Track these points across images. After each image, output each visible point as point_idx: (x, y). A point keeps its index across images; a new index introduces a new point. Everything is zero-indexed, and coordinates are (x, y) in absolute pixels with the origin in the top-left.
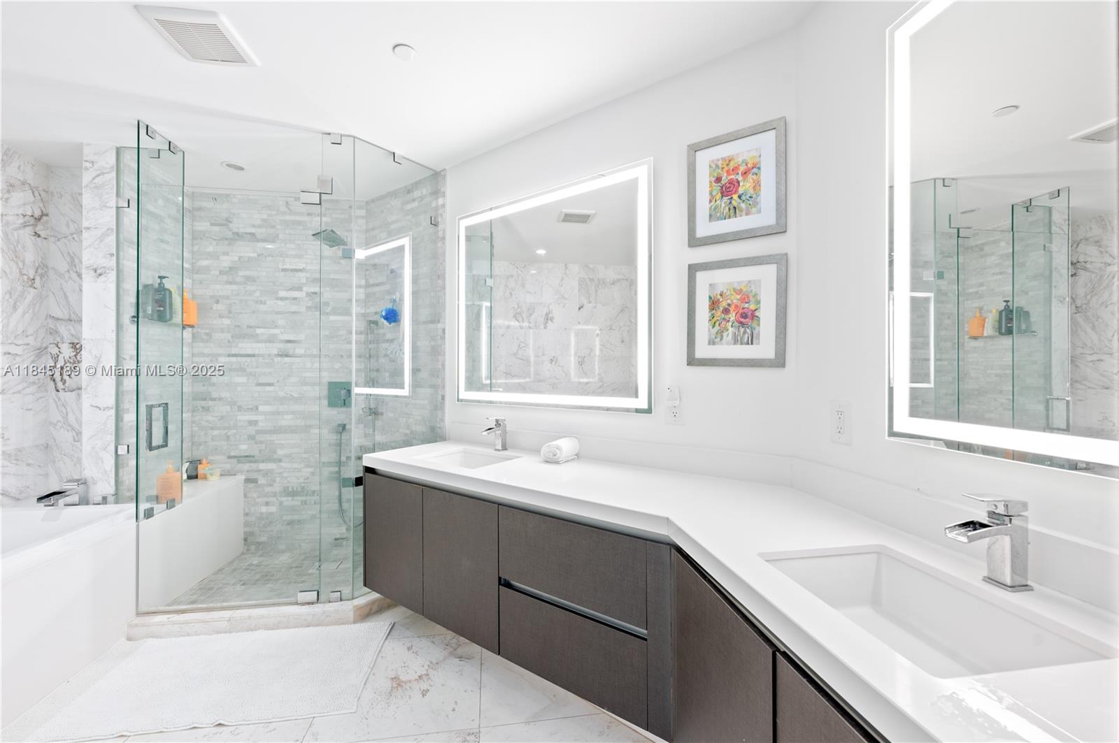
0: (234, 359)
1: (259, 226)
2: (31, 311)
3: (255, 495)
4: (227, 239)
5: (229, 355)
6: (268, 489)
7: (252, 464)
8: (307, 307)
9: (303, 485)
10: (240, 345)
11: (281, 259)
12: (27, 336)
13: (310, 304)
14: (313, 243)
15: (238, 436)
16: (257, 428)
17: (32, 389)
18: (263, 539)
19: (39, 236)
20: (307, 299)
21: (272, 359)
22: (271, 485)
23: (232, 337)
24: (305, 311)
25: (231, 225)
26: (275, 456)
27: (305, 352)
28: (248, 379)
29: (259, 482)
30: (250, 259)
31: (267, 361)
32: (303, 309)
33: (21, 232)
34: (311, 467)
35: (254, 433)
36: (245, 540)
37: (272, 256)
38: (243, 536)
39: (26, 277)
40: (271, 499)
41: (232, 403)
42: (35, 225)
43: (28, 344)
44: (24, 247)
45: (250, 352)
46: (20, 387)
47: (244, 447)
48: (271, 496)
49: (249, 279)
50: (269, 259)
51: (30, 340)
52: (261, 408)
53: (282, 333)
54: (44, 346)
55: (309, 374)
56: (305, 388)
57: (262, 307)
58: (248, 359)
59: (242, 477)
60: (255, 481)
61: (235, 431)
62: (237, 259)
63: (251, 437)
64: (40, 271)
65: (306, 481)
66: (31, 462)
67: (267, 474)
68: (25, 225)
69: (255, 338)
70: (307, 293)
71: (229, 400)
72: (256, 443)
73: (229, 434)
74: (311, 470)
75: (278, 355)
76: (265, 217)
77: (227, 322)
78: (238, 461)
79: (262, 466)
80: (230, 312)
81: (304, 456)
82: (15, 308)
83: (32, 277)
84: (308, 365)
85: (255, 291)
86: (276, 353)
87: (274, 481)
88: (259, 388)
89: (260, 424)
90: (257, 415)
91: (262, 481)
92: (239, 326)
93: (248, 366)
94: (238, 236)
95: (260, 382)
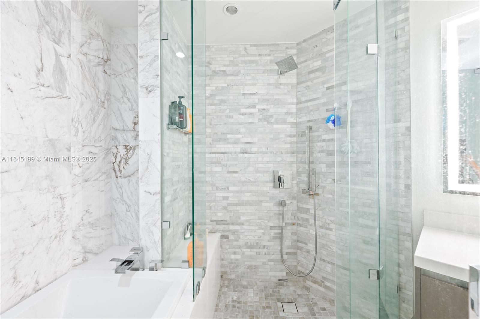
0: (213, 155)
1: (228, 66)
2: (102, 124)
3: (227, 247)
4: (209, 76)
5: (211, 153)
6: (235, 243)
7: (225, 226)
8: (259, 119)
9: (257, 241)
10: (217, 146)
11: (242, 87)
12: (101, 141)
13: (261, 117)
14: (263, 75)
15: (216, 207)
16: (228, 202)
17: (104, 177)
18: (233, 276)
19: (106, 73)
20: (259, 113)
21: (237, 155)
22: (237, 241)
23: (212, 141)
24: (257, 122)
25: (211, 66)
26: (240, 221)
27: (258, 150)
28: (222, 169)
29: (230, 239)
30: (223, 88)
31: (234, 156)
32: (256, 121)
33: (97, 68)
34: (262, 229)
35: (226, 205)
36: (222, 277)
37: (237, 85)
38: (220, 275)
39: (100, 100)
40: (237, 250)
41: (213, 185)
42: (104, 65)
43: (101, 146)
44: (98, 80)
45: (223, 150)
46: (97, 176)
47: (220, 214)
48: (237, 248)
49: (222, 102)
50: (234, 87)
51: (102, 143)
52: (231, 188)
53: (243, 137)
54: (109, 147)
55: (260, 165)
56: (258, 175)
57: (231, 120)
58: (222, 155)
59: (218, 235)
60: (226, 237)
61: (214, 204)
62: (214, 88)
63: (225, 208)
64: (107, 97)
65: (259, 239)
66: (104, 226)
67: (235, 233)
68: (99, 64)
69: (226, 140)
70: (259, 110)
71: (211, 182)
72: (228, 212)
73: (211, 205)
74: (262, 231)
75: (241, 152)
76: (232, 59)
77: (209, 130)
78: (216, 223)
79: (232, 227)
80: (211, 124)
81: (258, 221)
82: (94, 121)
83: (103, 100)
84: (260, 159)
85: (226, 110)
86: (240, 151)
87: (239, 238)
88: (229, 175)
89: (230, 199)
90: (228, 193)
91: (231, 237)
92: (216, 133)
93: (222, 160)
94: (215, 73)
95: (230, 170)
